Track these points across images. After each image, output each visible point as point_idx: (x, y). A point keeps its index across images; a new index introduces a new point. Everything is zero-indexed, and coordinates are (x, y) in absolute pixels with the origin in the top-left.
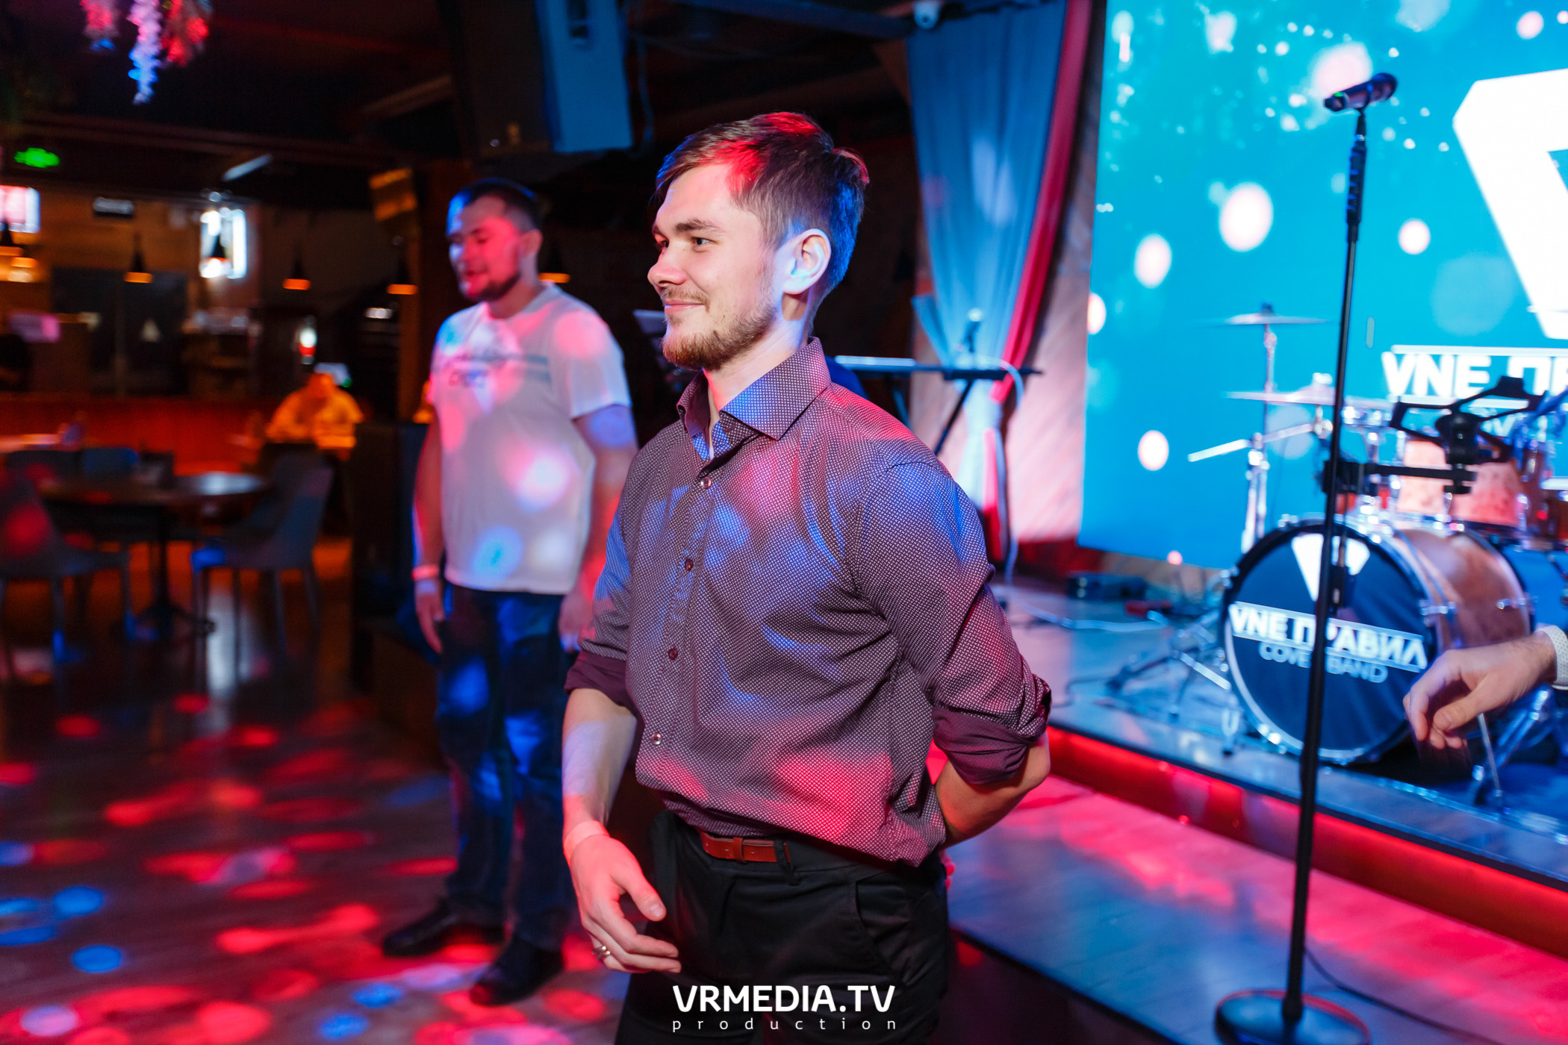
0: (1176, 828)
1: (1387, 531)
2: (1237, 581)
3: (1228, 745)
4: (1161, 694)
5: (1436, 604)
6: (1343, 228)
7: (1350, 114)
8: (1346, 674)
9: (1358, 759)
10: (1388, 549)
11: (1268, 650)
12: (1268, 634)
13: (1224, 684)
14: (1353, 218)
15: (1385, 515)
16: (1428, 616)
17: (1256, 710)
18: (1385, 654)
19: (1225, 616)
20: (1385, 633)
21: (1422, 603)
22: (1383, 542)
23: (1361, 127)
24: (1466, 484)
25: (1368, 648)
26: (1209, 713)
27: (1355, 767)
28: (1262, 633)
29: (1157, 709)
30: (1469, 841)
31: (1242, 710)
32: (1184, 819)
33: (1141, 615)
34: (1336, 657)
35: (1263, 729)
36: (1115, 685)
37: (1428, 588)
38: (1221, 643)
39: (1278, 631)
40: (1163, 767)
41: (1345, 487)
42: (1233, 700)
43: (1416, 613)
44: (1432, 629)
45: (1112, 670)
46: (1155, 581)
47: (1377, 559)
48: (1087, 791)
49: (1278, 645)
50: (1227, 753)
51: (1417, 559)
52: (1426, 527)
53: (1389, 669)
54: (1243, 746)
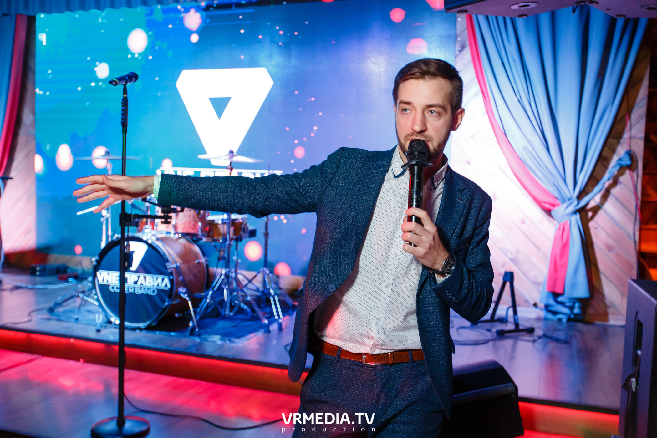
0: (80, 364)
1: (154, 238)
2: (99, 262)
3: (99, 328)
4: (72, 311)
5: (172, 264)
6: (120, 128)
7: (120, 87)
8: (143, 293)
9: (149, 325)
10: (154, 245)
11: (113, 288)
12: (112, 282)
13: (96, 303)
14: (124, 124)
15: (153, 232)
16: (169, 268)
17: (109, 312)
18: (156, 285)
19: (95, 276)
20: (155, 276)
21: (167, 264)
22: (153, 242)
23: (125, 91)
24: (169, 220)
25: (150, 283)
26: (91, 316)
27: (148, 328)
28: (110, 281)
29: (69, 318)
30: (188, 348)
31: (104, 313)
32: (82, 361)
33: (66, 280)
34: (138, 287)
35: (112, 319)
36: (51, 310)
37: (170, 258)
38: (94, 287)
39: (116, 280)
40: (72, 340)
41: (127, 224)
42: (100, 310)
43: (166, 268)
44: (171, 274)
45: (51, 304)
46: (72, 265)
47: (151, 249)
48: (40, 356)
49: (116, 286)
50: (98, 331)
51: (165, 248)
52: (168, 235)
53: (158, 290)
54: (105, 327)
